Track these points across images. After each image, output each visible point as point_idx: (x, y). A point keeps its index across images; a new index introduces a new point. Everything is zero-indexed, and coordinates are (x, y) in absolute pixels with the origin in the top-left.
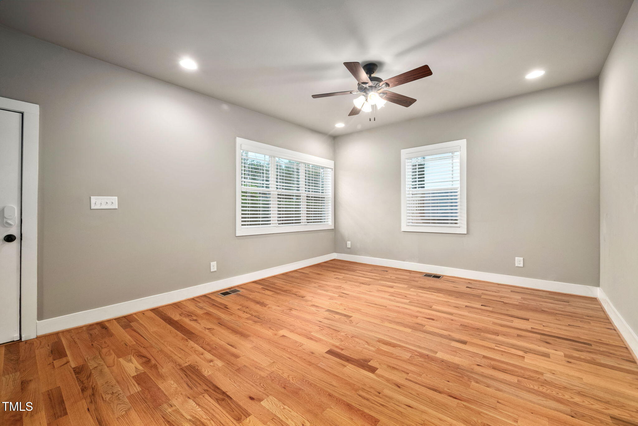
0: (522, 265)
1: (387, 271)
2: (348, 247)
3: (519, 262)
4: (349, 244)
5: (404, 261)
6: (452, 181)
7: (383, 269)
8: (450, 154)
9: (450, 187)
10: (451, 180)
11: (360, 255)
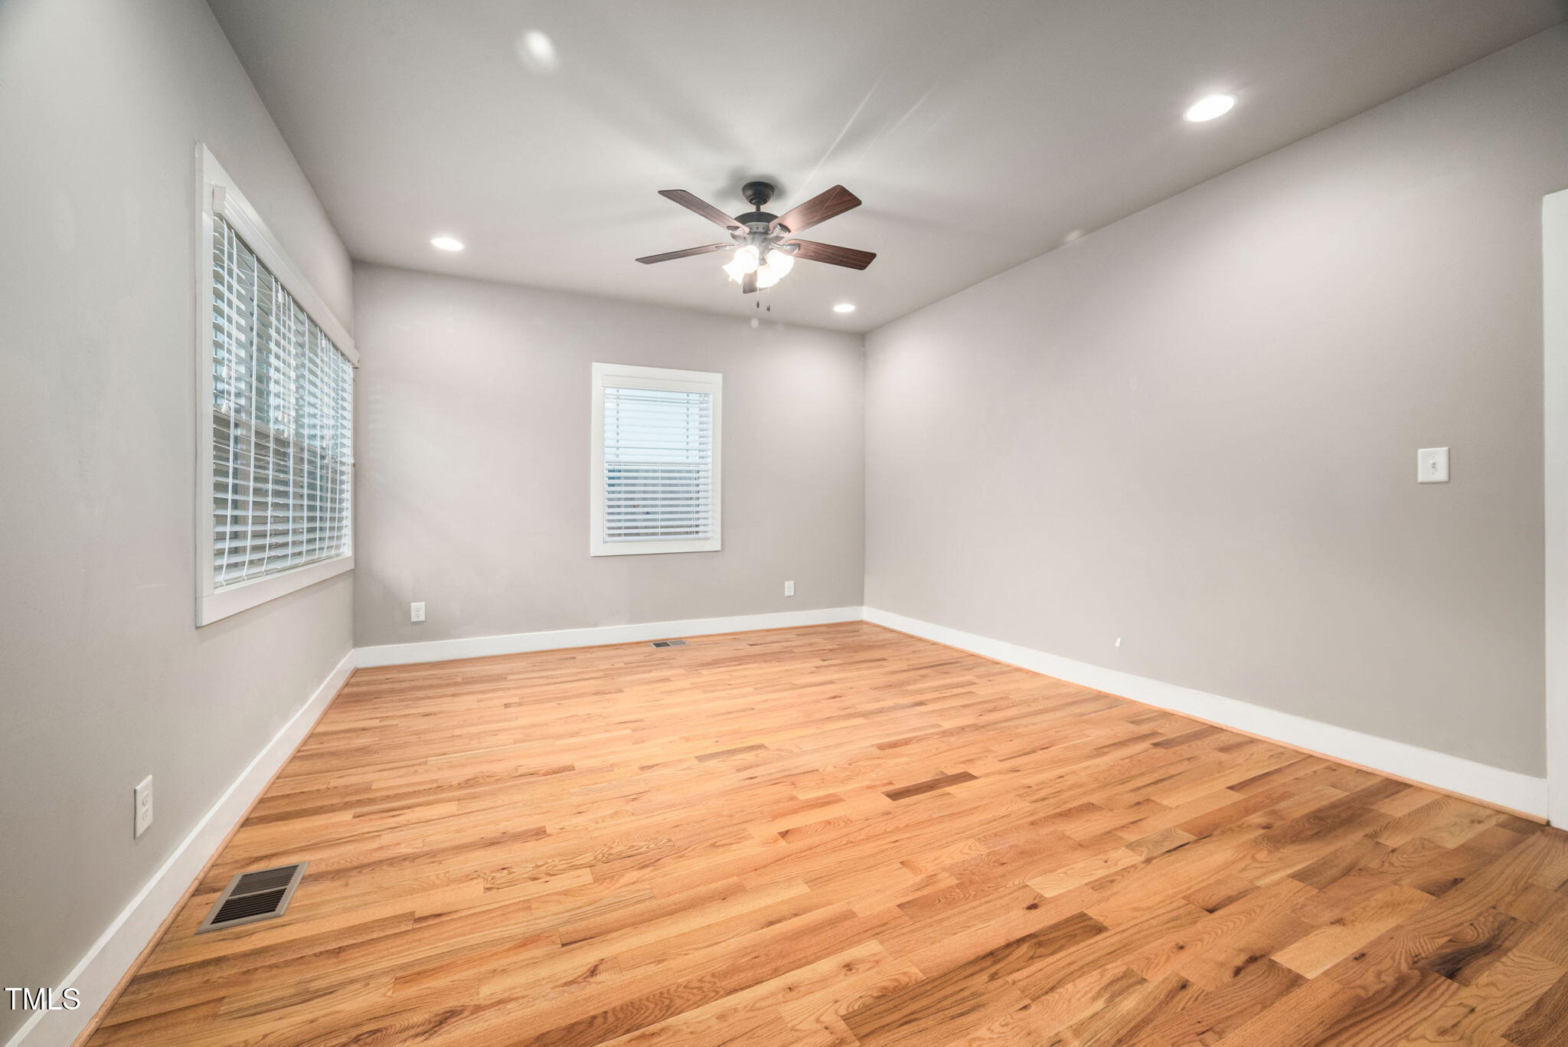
0: (792, 594)
1: (574, 658)
2: (414, 619)
3: (789, 588)
4: (418, 611)
5: (595, 625)
6: (687, 450)
7: (563, 656)
8: (684, 396)
9: (683, 460)
10: (684, 445)
11: (460, 637)
